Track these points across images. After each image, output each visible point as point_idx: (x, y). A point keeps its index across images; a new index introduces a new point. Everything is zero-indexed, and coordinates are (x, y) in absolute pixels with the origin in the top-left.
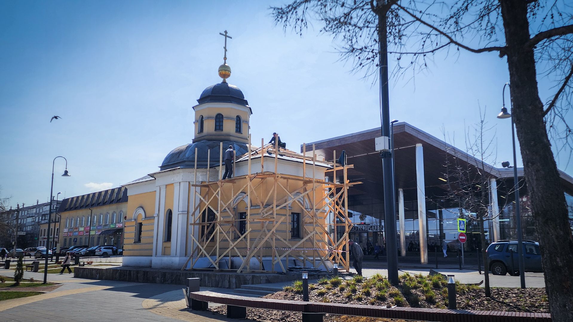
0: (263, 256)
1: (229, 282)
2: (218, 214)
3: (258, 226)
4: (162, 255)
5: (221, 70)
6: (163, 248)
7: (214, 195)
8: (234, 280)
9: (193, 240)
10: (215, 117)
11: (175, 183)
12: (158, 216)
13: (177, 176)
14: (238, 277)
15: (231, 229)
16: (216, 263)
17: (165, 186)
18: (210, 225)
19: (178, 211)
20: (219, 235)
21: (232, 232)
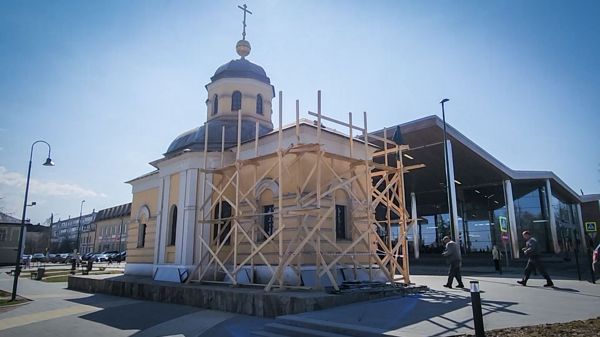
0: (302, 265)
1: (253, 305)
2: (235, 207)
3: (294, 223)
4: (164, 262)
5: (239, 46)
6: (166, 254)
7: (229, 182)
8: (260, 304)
9: (202, 243)
10: (231, 94)
11: (181, 171)
12: (161, 213)
13: (184, 163)
14: (266, 298)
15: (253, 228)
16: (232, 275)
17: (169, 176)
18: (225, 223)
19: (185, 207)
20: (237, 236)
21: (255, 232)
